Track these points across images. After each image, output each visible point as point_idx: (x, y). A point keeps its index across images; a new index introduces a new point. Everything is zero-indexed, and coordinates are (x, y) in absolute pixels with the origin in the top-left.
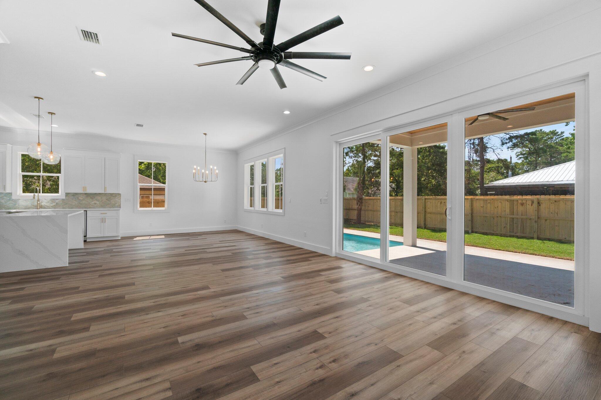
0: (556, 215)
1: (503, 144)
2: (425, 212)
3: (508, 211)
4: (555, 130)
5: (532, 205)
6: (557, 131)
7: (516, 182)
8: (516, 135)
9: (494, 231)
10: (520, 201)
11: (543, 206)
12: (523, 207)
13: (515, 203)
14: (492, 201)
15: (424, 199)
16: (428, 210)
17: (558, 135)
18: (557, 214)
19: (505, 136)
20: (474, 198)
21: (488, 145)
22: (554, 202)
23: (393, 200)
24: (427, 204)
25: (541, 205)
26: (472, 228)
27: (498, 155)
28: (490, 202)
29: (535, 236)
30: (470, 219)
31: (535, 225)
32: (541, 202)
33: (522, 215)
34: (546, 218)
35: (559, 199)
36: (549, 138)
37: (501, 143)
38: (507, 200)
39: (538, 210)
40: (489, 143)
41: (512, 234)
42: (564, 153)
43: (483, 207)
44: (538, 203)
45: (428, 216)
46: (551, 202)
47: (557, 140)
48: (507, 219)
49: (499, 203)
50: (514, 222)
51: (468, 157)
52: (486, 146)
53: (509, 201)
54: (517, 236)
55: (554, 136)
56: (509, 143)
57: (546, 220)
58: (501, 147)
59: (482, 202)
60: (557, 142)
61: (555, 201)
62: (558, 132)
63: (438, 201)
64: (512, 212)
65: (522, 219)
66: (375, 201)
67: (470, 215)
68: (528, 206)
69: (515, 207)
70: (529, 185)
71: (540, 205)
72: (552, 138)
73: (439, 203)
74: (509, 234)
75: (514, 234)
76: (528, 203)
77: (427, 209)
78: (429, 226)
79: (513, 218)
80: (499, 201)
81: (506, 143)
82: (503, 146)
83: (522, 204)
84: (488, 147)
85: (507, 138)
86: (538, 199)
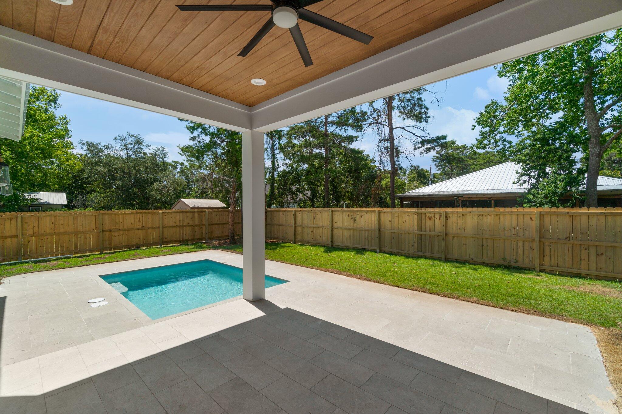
0: (463, 230)
1: (415, 149)
2: (332, 226)
3: (416, 226)
4: (466, 145)
5: (440, 219)
6: (467, 145)
7: (431, 191)
8: (428, 139)
9: (402, 250)
10: (428, 215)
11: (451, 220)
12: (431, 221)
13: (423, 216)
14: (400, 214)
15: (330, 211)
16: (336, 225)
17: (468, 149)
18: (465, 229)
19: (417, 140)
20: (382, 211)
21: (401, 149)
22: (461, 215)
23: (299, 212)
24: (334, 217)
25: (449, 218)
26: (380, 247)
27: (410, 161)
28: (398, 215)
29: (443, 257)
30: (378, 236)
31: (443, 243)
32: (449, 215)
33: (430, 231)
34: (453, 235)
35: (466, 212)
36: (461, 152)
37: (413, 148)
38: (415, 213)
39: (446, 225)
40: (401, 147)
41: (420, 254)
42: (472, 165)
43: (391, 221)
44: (446, 217)
45: (336, 231)
46: (459, 215)
47: (467, 154)
48: (415, 235)
49: (407, 216)
50: (423, 240)
51: (379, 161)
52: (399, 150)
53: (417, 214)
54: (425, 256)
55: (465, 149)
56: (421, 147)
57: (454, 237)
58: (413, 152)
59: (389, 215)
60: (466, 156)
61: (463, 215)
62: (467, 147)
63: (346, 213)
64: (420, 228)
65: (430, 236)
66: (281, 213)
67: (378, 231)
68: (436, 220)
69: (423, 221)
70: (441, 195)
71: (447, 220)
72: (463, 152)
73: (347, 216)
74: (417, 254)
75: (422, 254)
76: (436, 216)
77: (334, 223)
78: (337, 244)
79: (421, 235)
80: (407, 214)
81: (419, 148)
82: (415, 151)
83: (430, 218)
84: (401, 151)
85: (419, 142)
86: (446, 212)
